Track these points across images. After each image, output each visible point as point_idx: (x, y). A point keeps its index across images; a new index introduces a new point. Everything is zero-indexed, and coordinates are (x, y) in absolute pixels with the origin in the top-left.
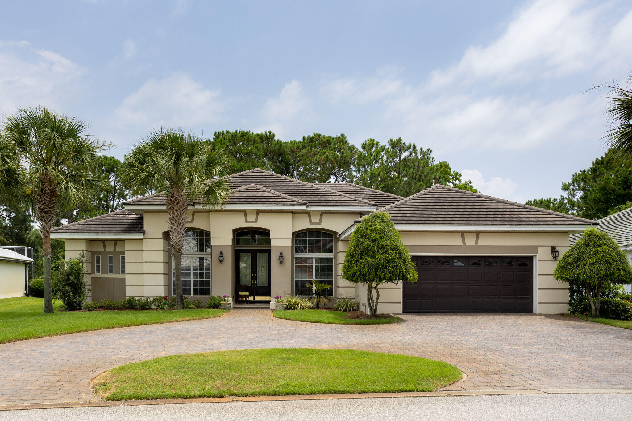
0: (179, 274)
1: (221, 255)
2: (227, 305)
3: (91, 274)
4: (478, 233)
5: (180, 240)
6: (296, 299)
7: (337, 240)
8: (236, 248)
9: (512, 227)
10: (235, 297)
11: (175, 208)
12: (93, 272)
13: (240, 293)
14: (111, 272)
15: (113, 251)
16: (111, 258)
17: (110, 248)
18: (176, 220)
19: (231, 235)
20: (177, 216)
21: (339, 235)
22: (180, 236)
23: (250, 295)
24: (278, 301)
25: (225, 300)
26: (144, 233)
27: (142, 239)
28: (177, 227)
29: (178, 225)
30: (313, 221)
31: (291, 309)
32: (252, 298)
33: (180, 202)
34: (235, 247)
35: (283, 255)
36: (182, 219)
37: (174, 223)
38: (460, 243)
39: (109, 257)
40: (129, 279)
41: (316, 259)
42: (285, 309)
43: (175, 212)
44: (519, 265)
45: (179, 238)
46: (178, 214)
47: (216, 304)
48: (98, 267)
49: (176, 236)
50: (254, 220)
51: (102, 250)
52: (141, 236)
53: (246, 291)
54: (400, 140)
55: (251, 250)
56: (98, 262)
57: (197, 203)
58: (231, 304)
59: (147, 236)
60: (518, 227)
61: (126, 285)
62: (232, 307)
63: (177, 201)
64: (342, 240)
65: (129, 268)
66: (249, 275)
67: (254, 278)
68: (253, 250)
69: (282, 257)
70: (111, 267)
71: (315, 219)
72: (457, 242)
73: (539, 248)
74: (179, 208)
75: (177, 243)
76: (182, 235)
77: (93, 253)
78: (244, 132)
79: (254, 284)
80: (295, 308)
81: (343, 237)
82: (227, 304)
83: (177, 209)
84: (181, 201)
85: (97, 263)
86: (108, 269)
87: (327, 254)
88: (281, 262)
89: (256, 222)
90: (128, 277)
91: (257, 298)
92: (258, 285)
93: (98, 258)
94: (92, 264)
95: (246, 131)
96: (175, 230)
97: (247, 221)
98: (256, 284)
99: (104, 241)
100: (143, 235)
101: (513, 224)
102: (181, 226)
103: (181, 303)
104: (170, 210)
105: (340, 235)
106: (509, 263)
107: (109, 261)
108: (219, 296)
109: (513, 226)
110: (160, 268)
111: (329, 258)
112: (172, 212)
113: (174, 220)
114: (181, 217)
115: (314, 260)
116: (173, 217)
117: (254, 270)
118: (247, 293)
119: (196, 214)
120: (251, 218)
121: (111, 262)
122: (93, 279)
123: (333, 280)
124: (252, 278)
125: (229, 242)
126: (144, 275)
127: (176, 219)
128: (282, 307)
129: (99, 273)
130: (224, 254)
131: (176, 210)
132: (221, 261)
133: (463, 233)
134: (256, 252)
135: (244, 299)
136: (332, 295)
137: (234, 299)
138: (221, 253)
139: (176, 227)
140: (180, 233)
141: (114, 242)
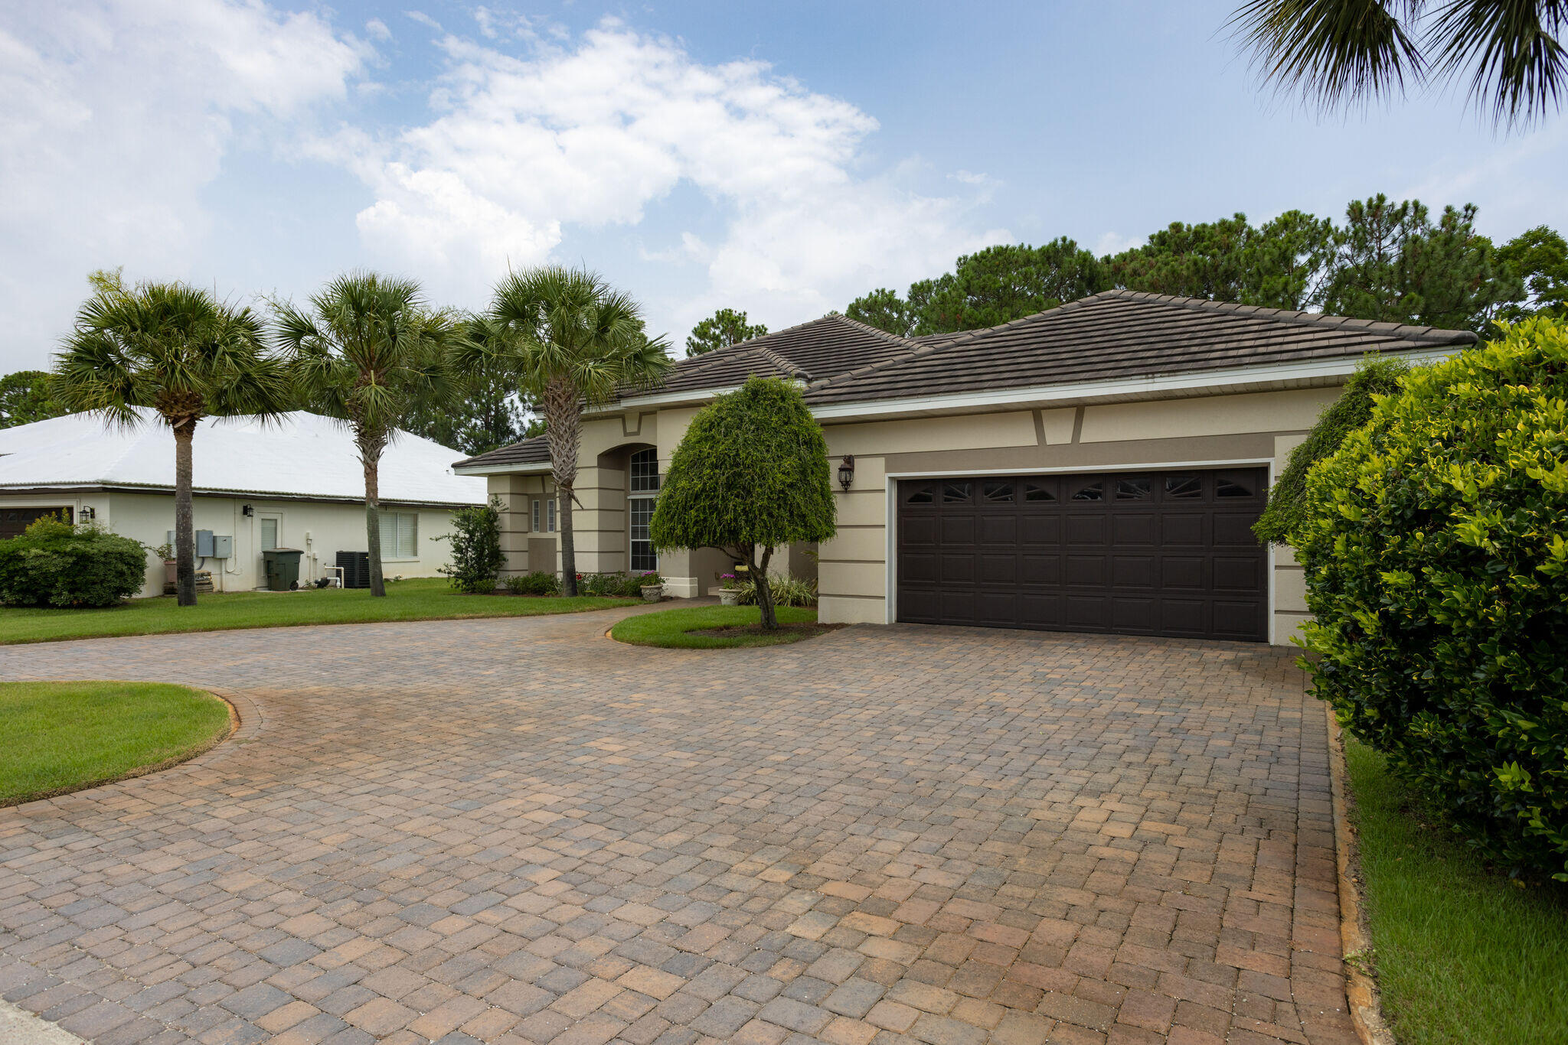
3: (526, 532)
4: (1080, 408)
9: (1150, 381)
12: (530, 530)
17: (550, 488)
38: (1032, 441)
44: (1221, 493)
48: (537, 520)
51: (541, 491)
56: (537, 512)
60: (1171, 379)
72: (1023, 436)
73: (1277, 439)
77: (530, 497)
85: (535, 515)
86: (548, 524)
93: (537, 505)
94: (530, 515)
101: (1153, 373)
106: (1188, 488)
109: (1156, 380)
122: (530, 541)
129: (538, 530)
133: (1037, 412)
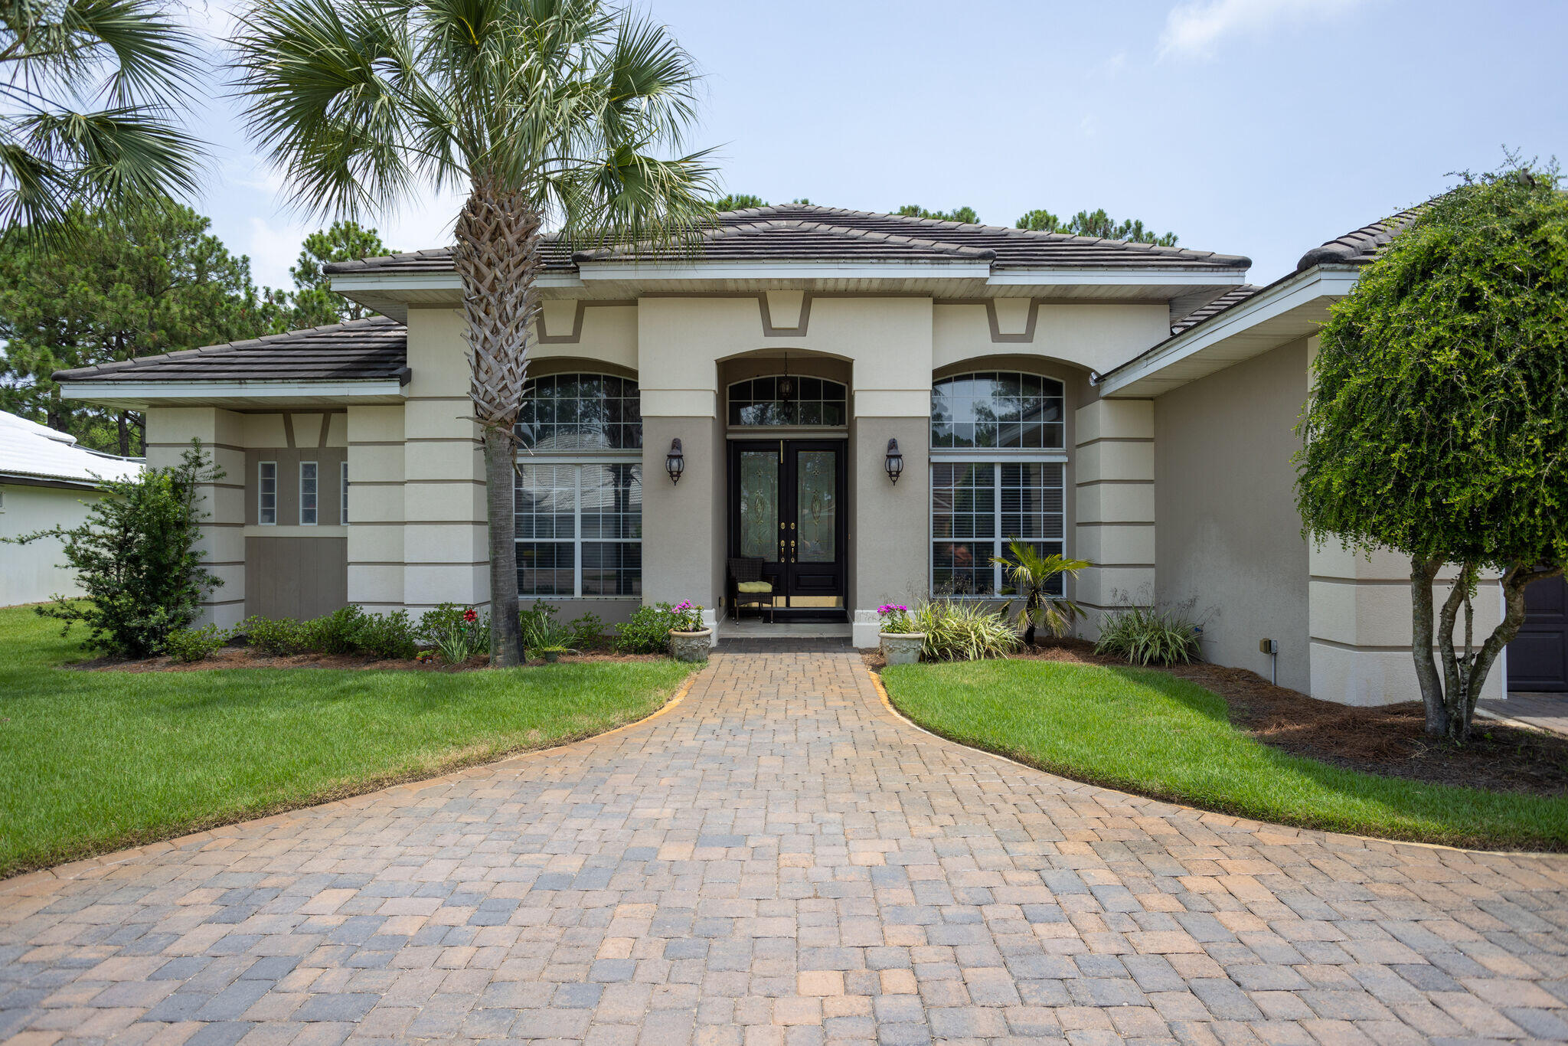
0: (503, 523)
1: (676, 452)
2: (694, 643)
3: (242, 525)
5: (505, 387)
6: (957, 617)
7: (1094, 395)
8: (730, 436)
10: (723, 603)
11: (486, 256)
12: (251, 520)
13: (744, 587)
14: (309, 517)
15: (316, 446)
16: (310, 470)
17: (307, 437)
18: (488, 303)
19: (712, 383)
20: (492, 289)
21: (1096, 381)
22: (505, 369)
23: (777, 592)
24: (893, 628)
25: (685, 621)
26: (405, 379)
27: (399, 403)
28: (495, 331)
29: (499, 324)
30: (1004, 329)
31: (944, 656)
32: (780, 602)
33: (506, 230)
34: (726, 432)
35: (901, 450)
36: (513, 301)
37: (482, 315)
39: (305, 466)
40: (360, 544)
41: (1005, 466)
42: (924, 658)
43: (484, 269)
45: (503, 378)
46: (496, 277)
47: (652, 639)
48: (269, 500)
49: (489, 368)
50: (796, 326)
51: (282, 443)
52: (392, 389)
53: (764, 578)
54: (1101, 213)
55: (777, 441)
56: (269, 485)
57: (587, 259)
58: (708, 636)
59: (416, 388)
61: (349, 564)
62: (714, 643)
63: (493, 225)
64: (1107, 398)
65: (359, 503)
66: (772, 525)
67: (787, 535)
68: (785, 441)
69: (899, 457)
70: (309, 501)
71: (1013, 322)
74: (501, 253)
75: (493, 399)
76: (513, 365)
77: (252, 455)
78: (747, 197)
79: (787, 553)
80: (960, 655)
81: (1112, 387)
82: (694, 638)
83: (493, 256)
84: (509, 226)
85: (264, 490)
86: (301, 508)
87: (1043, 449)
88: (894, 476)
89: (802, 330)
90: (353, 534)
91: (799, 602)
92: (801, 559)
93: (269, 470)
94: (248, 488)
95: (751, 197)
96: (487, 346)
97: (770, 330)
98: (796, 555)
99: (287, 411)
100: (402, 385)
102: (509, 330)
103: (508, 640)
104: (466, 263)
105: (1101, 379)
107: (305, 482)
108: (666, 606)
110: (465, 502)
111: (1047, 465)
112: (472, 271)
113: (483, 306)
114: (511, 291)
115: (998, 472)
116: (478, 291)
117: (788, 507)
118: (767, 587)
119: (587, 309)
120: (785, 316)
121: (309, 485)
122: (251, 542)
123: (1064, 540)
124: (782, 534)
125: (706, 406)
126: (406, 526)
127: (492, 299)
128: (911, 653)
129: (272, 520)
130: (687, 450)
131: (490, 264)
132: (675, 476)
134: (793, 447)
135: (755, 605)
136: (1061, 593)
137: (723, 608)
138: (676, 444)
139: (488, 333)
140: (506, 355)
141: (321, 416)
